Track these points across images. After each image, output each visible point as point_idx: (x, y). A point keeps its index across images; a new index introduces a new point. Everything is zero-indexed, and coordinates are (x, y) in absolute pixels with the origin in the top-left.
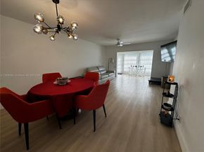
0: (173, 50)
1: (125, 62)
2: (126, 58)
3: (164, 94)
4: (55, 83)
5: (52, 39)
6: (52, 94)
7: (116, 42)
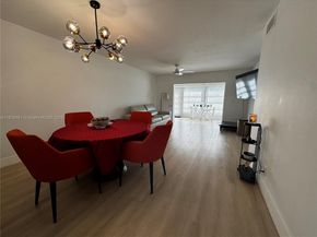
0: (252, 83)
1: (185, 100)
2: (186, 93)
3: (244, 141)
4: (90, 125)
5: (86, 59)
6: (91, 140)
7: (173, 69)
